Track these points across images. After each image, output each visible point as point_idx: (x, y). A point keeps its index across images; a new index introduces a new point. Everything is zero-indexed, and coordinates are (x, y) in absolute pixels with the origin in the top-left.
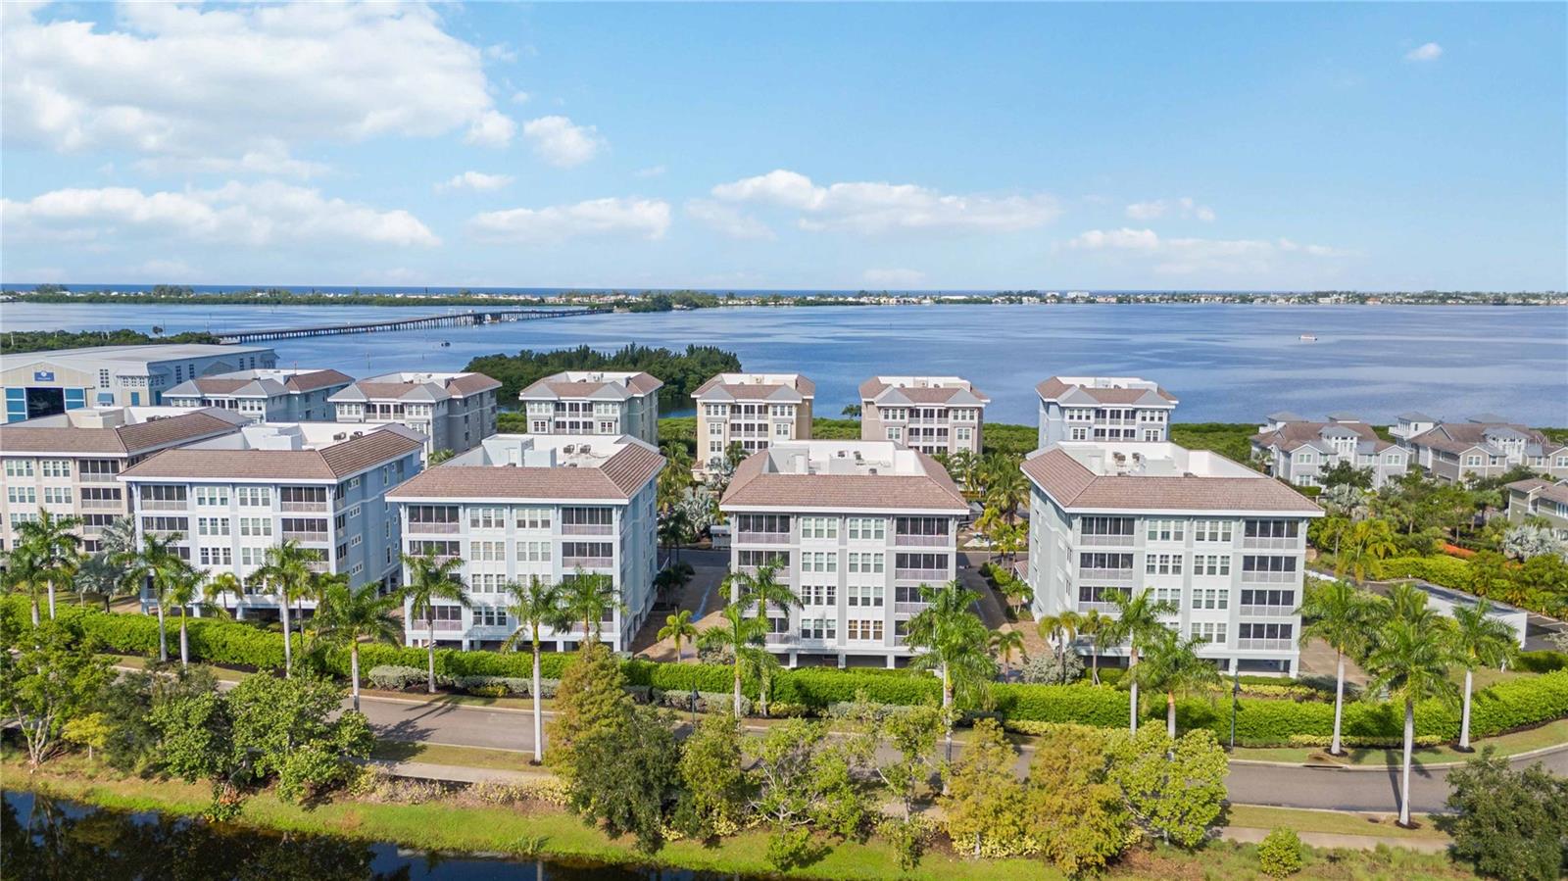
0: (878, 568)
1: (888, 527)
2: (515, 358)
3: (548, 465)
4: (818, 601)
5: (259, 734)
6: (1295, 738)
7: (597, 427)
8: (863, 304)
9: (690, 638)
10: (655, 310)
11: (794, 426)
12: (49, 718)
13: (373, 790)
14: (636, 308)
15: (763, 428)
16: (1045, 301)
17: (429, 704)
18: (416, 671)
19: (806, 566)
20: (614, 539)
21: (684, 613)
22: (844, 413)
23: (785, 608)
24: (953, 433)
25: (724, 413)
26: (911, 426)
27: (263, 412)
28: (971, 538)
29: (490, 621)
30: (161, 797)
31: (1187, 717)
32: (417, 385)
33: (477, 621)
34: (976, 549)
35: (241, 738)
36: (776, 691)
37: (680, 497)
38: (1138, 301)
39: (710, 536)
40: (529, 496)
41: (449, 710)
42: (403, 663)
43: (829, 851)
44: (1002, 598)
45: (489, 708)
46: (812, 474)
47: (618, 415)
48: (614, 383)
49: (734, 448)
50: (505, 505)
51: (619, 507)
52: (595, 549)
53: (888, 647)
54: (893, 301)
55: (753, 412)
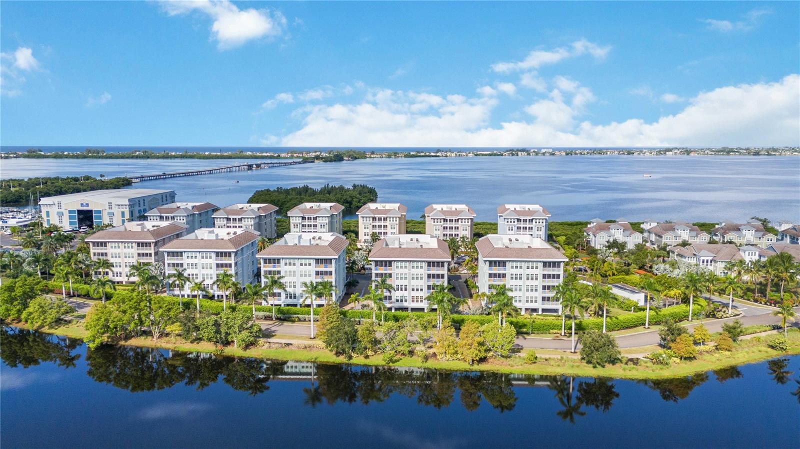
0: (421, 279)
1: (425, 265)
2: (274, 191)
3: (309, 244)
4: (401, 290)
5: (229, 328)
6: (551, 331)
7: (319, 226)
8: (438, 156)
9: (359, 302)
10: (335, 161)
11: (398, 226)
12: (160, 325)
13: (264, 345)
14: (326, 160)
15: (385, 226)
16: (529, 154)
17: (273, 324)
18: (268, 313)
19: (397, 278)
20: (333, 269)
21: (357, 294)
22: (421, 218)
23: (390, 292)
24: (461, 228)
25: (370, 220)
26: (444, 226)
27: (185, 221)
28: (464, 269)
29: (291, 298)
30: (198, 348)
31: (517, 325)
32: (246, 211)
33: (287, 298)
34: (465, 273)
35: (223, 330)
36: (387, 318)
37: (353, 255)
38: (576, 154)
39: (364, 269)
40: (304, 255)
41: (280, 325)
42: (263, 311)
43: (401, 359)
44: (469, 290)
45: (293, 324)
46: (400, 247)
47: (327, 221)
48: (325, 209)
49: (374, 234)
50: (296, 258)
51: (334, 259)
52: (326, 273)
53: (424, 305)
54: (453, 155)
55: (381, 220)
